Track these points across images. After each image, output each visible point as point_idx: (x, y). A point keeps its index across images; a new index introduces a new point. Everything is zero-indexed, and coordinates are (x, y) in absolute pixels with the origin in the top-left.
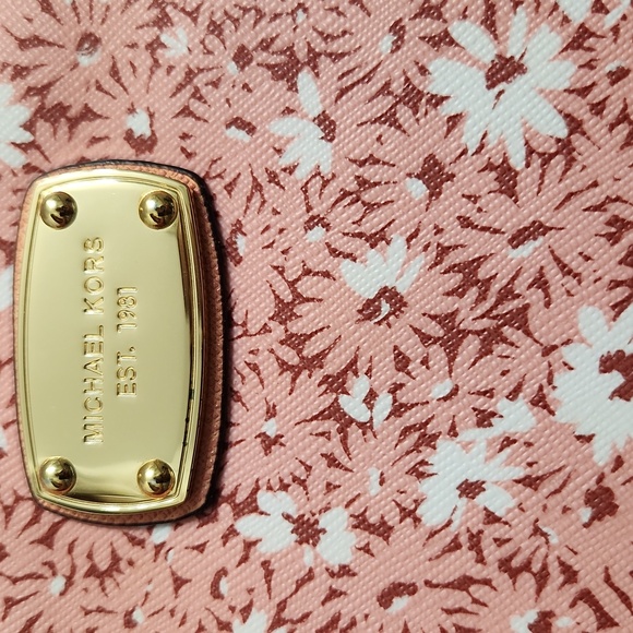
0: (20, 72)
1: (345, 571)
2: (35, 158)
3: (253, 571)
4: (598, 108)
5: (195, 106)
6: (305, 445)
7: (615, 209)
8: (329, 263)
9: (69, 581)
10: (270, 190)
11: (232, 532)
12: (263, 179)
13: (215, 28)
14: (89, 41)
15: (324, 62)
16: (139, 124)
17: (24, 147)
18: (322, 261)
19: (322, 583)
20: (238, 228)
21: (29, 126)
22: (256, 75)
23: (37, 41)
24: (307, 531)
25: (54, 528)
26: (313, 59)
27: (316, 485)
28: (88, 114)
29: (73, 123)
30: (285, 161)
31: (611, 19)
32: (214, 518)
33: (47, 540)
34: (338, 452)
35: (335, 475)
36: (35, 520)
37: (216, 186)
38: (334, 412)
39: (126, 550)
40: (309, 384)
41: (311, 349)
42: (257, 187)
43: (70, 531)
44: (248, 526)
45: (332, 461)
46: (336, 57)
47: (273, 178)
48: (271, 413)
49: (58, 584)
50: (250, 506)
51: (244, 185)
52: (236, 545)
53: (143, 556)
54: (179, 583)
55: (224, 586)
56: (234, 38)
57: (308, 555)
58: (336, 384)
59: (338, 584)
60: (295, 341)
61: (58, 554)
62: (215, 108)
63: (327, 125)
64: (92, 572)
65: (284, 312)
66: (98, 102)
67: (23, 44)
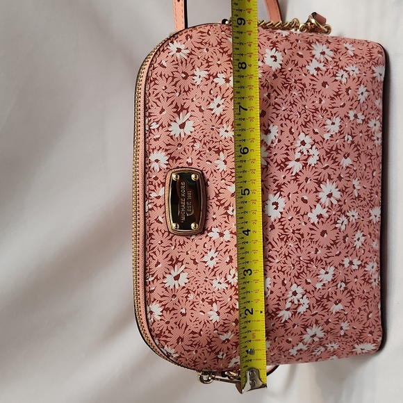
0: (166, 150)
1: (229, 241)
2: (169, 166)
3: (212, 242)
4: (272, 160)
5: (200, 158)
6: (221, 219)
7: (275, 177)
8: (226, 187)
9: (175, 247)
10: (214, 173)
11: (207, 236)
12: (213, 171)
13: (205, 144)
14: (180, 145)
15: (225, 151)
16: (189, 161)
17: (167, 164)
18: (224, 186)
19: (224, 244)
20: (208, 180)
21: (168, 160)
22: (212, 152)
23: (170, 144)
24: (221, 235)
25: (172, 237)
26: (223, 150)
27: (223, 226)
28: (179, 158)
29: (176, 160)
30: (218, 168)
31: (274, 145)
32: (204, 233)
33: (171, 239)
34: (227, 221)
35: (226, 224)
36: (168, 235)
37: (204, 172)
38: (226, 213)
39: (186, 240)
40: (222, 208)
41: (222, 202)
42: (212, 172)
43: (175, 237)
44: (210, 234)
45: (226, 222)
46: (227, 150)
47: (215, 171)
48: (214, 214)
49: (173, 247)
50: (211, 231)
51: (209, 172)
52: (208, 238)
53: (190, 241)
54: (197, 246)
55: (206, 246)
56: (208, 145)
57: (222, 239)
58: (227, 208)
59: (227, 244)
60: (219, 201)
61: (173, 242)
62: (204, 158)
63: (225, 161)
64: (180, 245)
65: (217, 195)
66: (181, 156)
67: (167, 145)
